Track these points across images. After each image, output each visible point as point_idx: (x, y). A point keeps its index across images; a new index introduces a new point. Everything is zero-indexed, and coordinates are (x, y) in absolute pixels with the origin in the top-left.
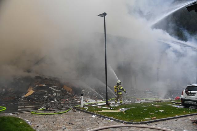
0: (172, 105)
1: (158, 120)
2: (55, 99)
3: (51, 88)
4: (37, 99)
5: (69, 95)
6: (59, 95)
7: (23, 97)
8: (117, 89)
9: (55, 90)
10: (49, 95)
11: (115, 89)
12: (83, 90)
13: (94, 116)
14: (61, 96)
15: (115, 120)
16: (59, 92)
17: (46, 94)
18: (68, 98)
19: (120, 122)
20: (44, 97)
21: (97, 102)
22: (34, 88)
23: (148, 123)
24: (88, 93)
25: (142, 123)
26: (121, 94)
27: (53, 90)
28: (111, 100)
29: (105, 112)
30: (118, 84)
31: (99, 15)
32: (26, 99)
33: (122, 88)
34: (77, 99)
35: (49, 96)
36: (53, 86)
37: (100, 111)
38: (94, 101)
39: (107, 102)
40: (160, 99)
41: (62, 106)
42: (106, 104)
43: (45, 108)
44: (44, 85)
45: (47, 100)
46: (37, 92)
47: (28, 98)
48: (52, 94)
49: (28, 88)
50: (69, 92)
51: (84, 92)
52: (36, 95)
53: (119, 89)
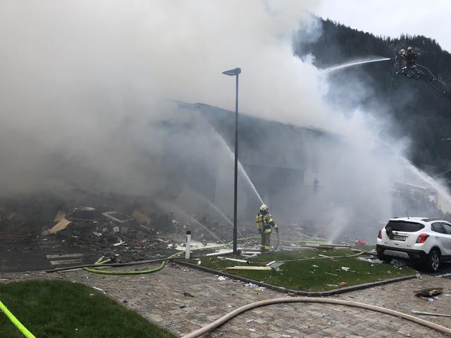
0: (357, 257)
1: (350, 287)
2: (119, 238)
3: (105, 214)
4: (80, 239)
5: (145, 231)
6: (125, 230)
7: (45, 233)
8: (263, 221)
9: (114, 219)
10: (104, 230)
11: (258, 222)
12: (174, 221)
13: (221, 278)
14: (129, 232)
15: (269, 288)
16: (124, 225)
17: (97, 229)
18: (145, 237)
19: (280, 291)
20: (94, 235)
21: (207, 247)
22: (69, 214)
23: (336, 295)
24: (185, 226)
25: (325, 295)
26: (269, 233)
27: (111, 220)
29: (242, 270)
30: (264, 212)
31: (225, 73)
32: (54, 238)
33: (271, 220)
34: (163, 239)
35: (104, 233)
36: (108, 211)
37: (229, 268)
38: (200, 246)
39: (235, 248)
40: (330, 243)
41: (143, 256)
42: (232, 251)
43: (109, 260)
44: (91, 209)
45: (101, 241)
46: (77, 224)
47: (60, 235)
48: (110, 228)
49: (56, 215)
50: (143, 224)
51: (175, 226)
52: (76, 230)
53: (267, 223)
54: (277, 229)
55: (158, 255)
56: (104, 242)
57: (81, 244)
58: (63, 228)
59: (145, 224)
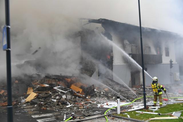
2: (68, 103)
3: (55, 88)
4: (45, 104)
5: (79, 97)
6: (69, 97)
7: (23, 101)
10: (57, 97)
11: (155, 88)
12: (95, 90)
16: (68, 94)
17: (53, 97)
18: (82, 101)
20: (53, 101)
22: (35, 89)
24: (102, 93)
28: (135, 101)
32: (29, 104)
33: (161, 86)
34: (92, 101)
36: (56, 86)
39: (145, 105)
43: (71, 117)
44: (47, 85)
46: (41, 95)
48: (61, 96)
49: (27, 90)
50: (77, 93)
51: (96, 92)
52: (41, 99)
53: (159, 88)
54: (165, 91)
55: (97, 112)
56: (59, 105)
57: (47, 107)
58: (33, 98)
59: (78, 92)
